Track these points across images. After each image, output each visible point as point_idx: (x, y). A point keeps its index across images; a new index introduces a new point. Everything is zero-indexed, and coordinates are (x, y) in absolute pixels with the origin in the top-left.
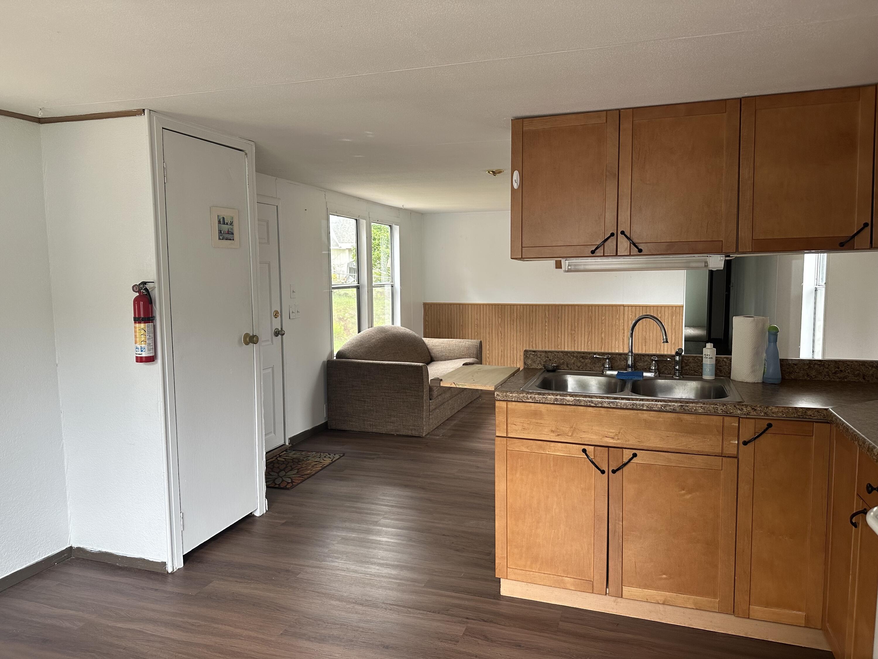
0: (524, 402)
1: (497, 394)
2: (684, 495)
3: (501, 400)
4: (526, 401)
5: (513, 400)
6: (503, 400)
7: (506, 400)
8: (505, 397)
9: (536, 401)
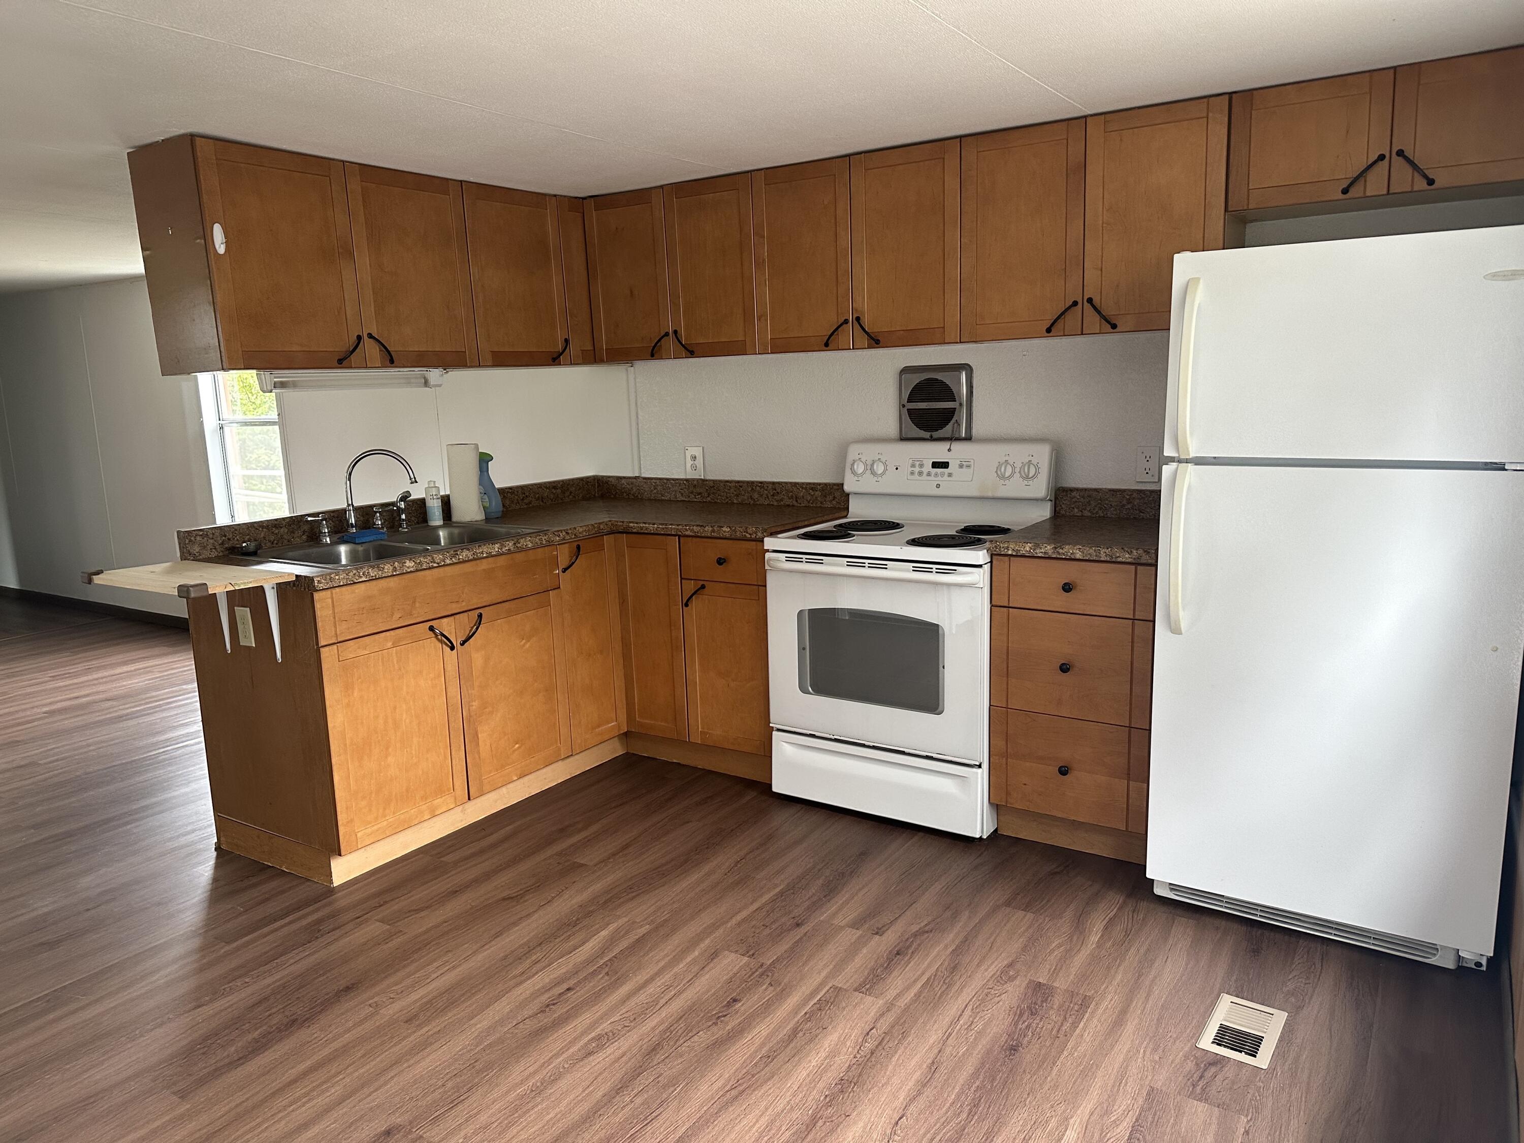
0: (356, 583)
1: (319, 581)
2: (524, 645)
3: (325, 589)
4: (358, 581)
5: (342, 584)
6: (327, 589)
7: (332, 586)
8: (330, 583)
9: (371, 578)
